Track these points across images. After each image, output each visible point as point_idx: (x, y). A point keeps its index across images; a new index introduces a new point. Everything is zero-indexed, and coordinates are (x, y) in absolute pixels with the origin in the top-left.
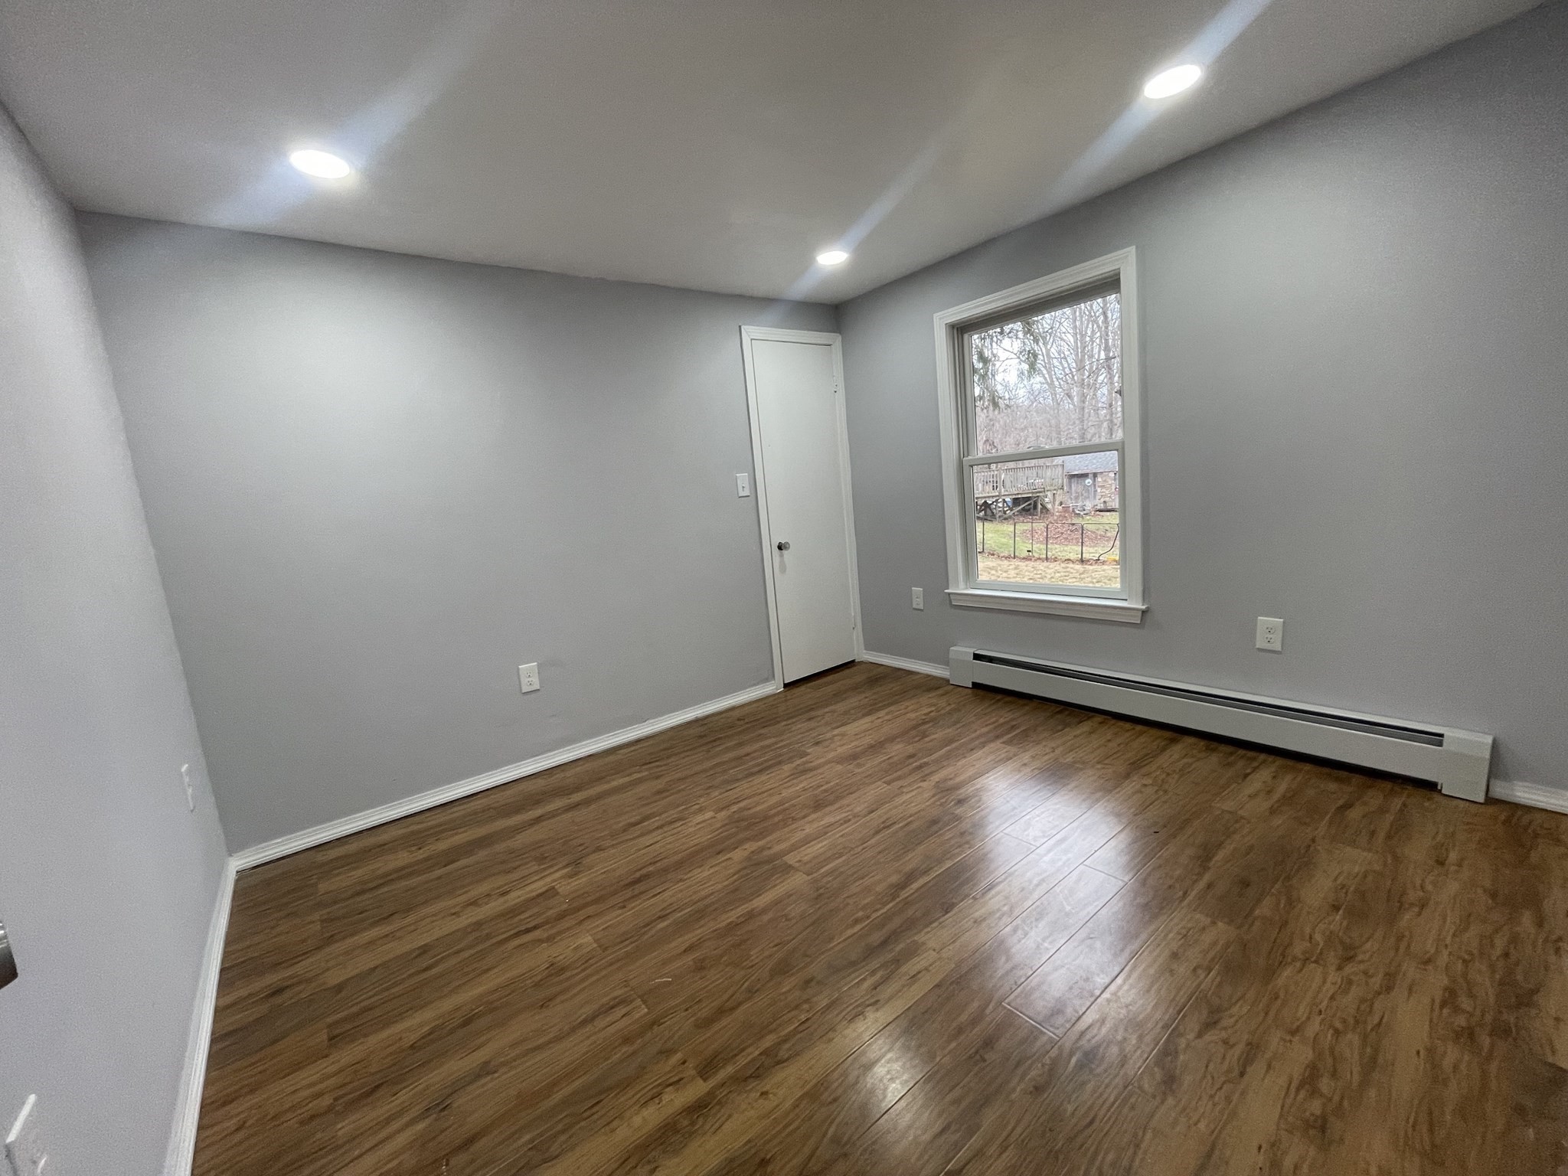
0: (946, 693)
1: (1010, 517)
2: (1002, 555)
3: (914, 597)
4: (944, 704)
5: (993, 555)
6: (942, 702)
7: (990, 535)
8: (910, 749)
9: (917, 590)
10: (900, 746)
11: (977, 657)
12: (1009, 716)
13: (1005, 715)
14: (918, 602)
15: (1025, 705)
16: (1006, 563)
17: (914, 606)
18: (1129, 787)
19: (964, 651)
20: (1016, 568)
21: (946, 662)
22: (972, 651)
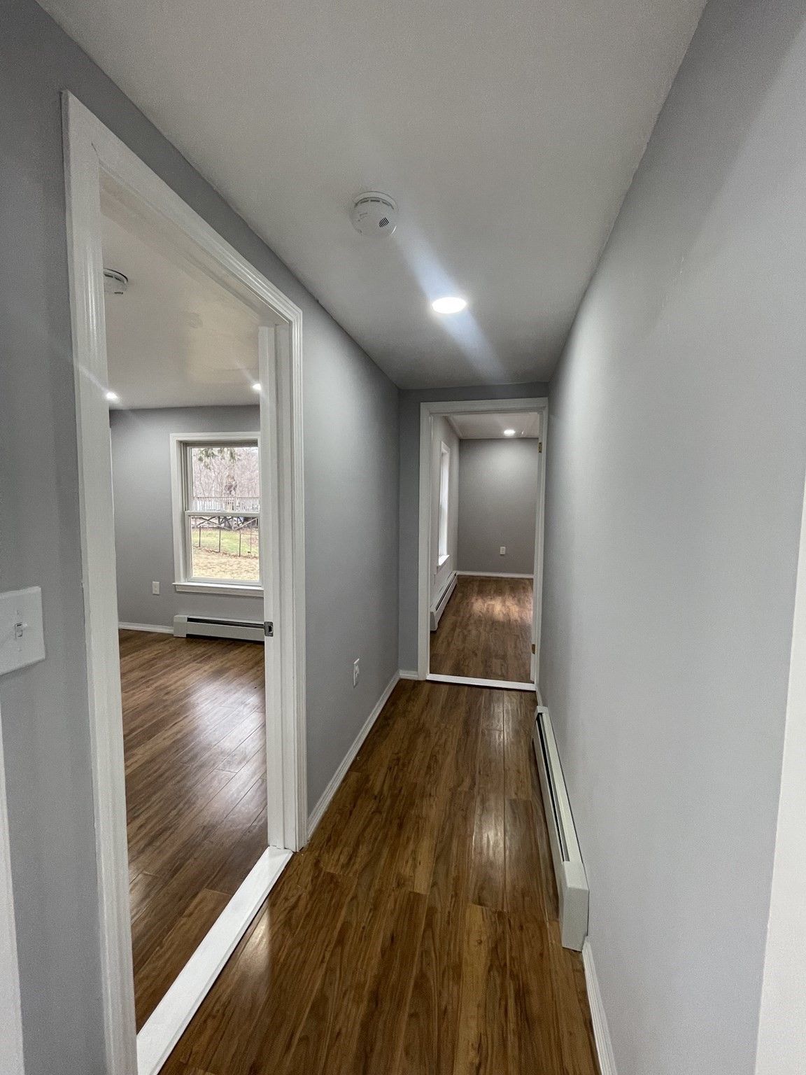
0: (171, 642)
1: (241, 528)
2: (232, 554)
3: (153, 587)
4: (168, 648)
5: (226, 554)
6: (167, 647)
7: (227, 540)
8: (143, 674)
9: (156, 583)
10: (137, 673)
11: (190, 620)
12: (203, 650)
13: (200, 650)
14: (156, 590)
15: (213, 643)
16: (234, 559)
17: (154, 592)
18: (251, 672)
19: (182, 617)
20: (239, 564)
21: (171, 624)
22: (187, 616)
